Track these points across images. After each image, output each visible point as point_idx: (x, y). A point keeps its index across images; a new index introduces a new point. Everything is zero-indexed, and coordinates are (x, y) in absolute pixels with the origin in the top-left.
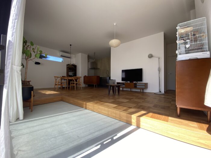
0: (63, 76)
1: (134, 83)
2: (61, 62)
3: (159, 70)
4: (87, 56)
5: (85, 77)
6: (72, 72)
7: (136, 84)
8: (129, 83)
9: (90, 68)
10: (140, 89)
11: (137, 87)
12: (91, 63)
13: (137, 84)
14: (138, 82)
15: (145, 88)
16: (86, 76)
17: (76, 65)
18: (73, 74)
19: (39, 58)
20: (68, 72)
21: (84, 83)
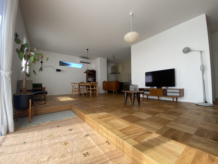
0: (81, 82)
1: (163, 89)
2: (81, 68)
3: (203, 69)
4: (106, 60)
6: (92, 78)
7: (165, 90)
8: (156, 89)
9: (110, 72)
10: (173, 97)
11: (168, 94)
12: (111, 67)
13: (168, 91)
14: (169, 88)
15: (180, 96)
16: (105, 81)
17: (95, 70)
18: (92, 79)
19: (60, 65)
20: (87, 78)
21: (103, 89)
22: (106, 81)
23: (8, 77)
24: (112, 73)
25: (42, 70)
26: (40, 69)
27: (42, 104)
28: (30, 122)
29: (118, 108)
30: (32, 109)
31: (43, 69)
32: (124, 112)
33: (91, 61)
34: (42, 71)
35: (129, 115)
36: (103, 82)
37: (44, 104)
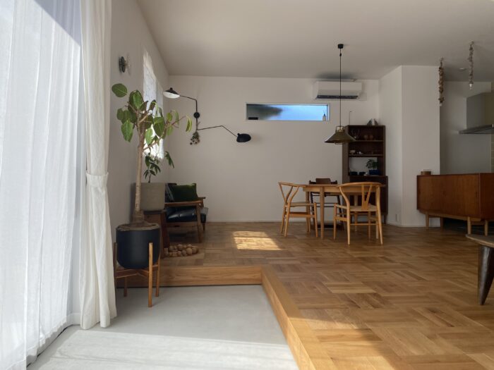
0: (318, 180)
4: (435, 70)
5: (424, 179)
6: (366, 160)
9: (465, 127)
16: (428, 173)
17: (382, 123)
18: (369, 165)
19: (250, 119)
20: (348, 157)
21: (419, 207)
22: (436, 170)
23: (99, 189)
24: (471, 131)
25: (199, 141)
26: (194, 137)
27: (188, 255)
28: (151, 305)
29: (433, 311)
30: (154, 270)
31: (200, 138)
32: (444, 336)
33: (364, 86)
34: (199, 144)
35: (458, 352)
36: (418, 177)
37: (194, 253)
